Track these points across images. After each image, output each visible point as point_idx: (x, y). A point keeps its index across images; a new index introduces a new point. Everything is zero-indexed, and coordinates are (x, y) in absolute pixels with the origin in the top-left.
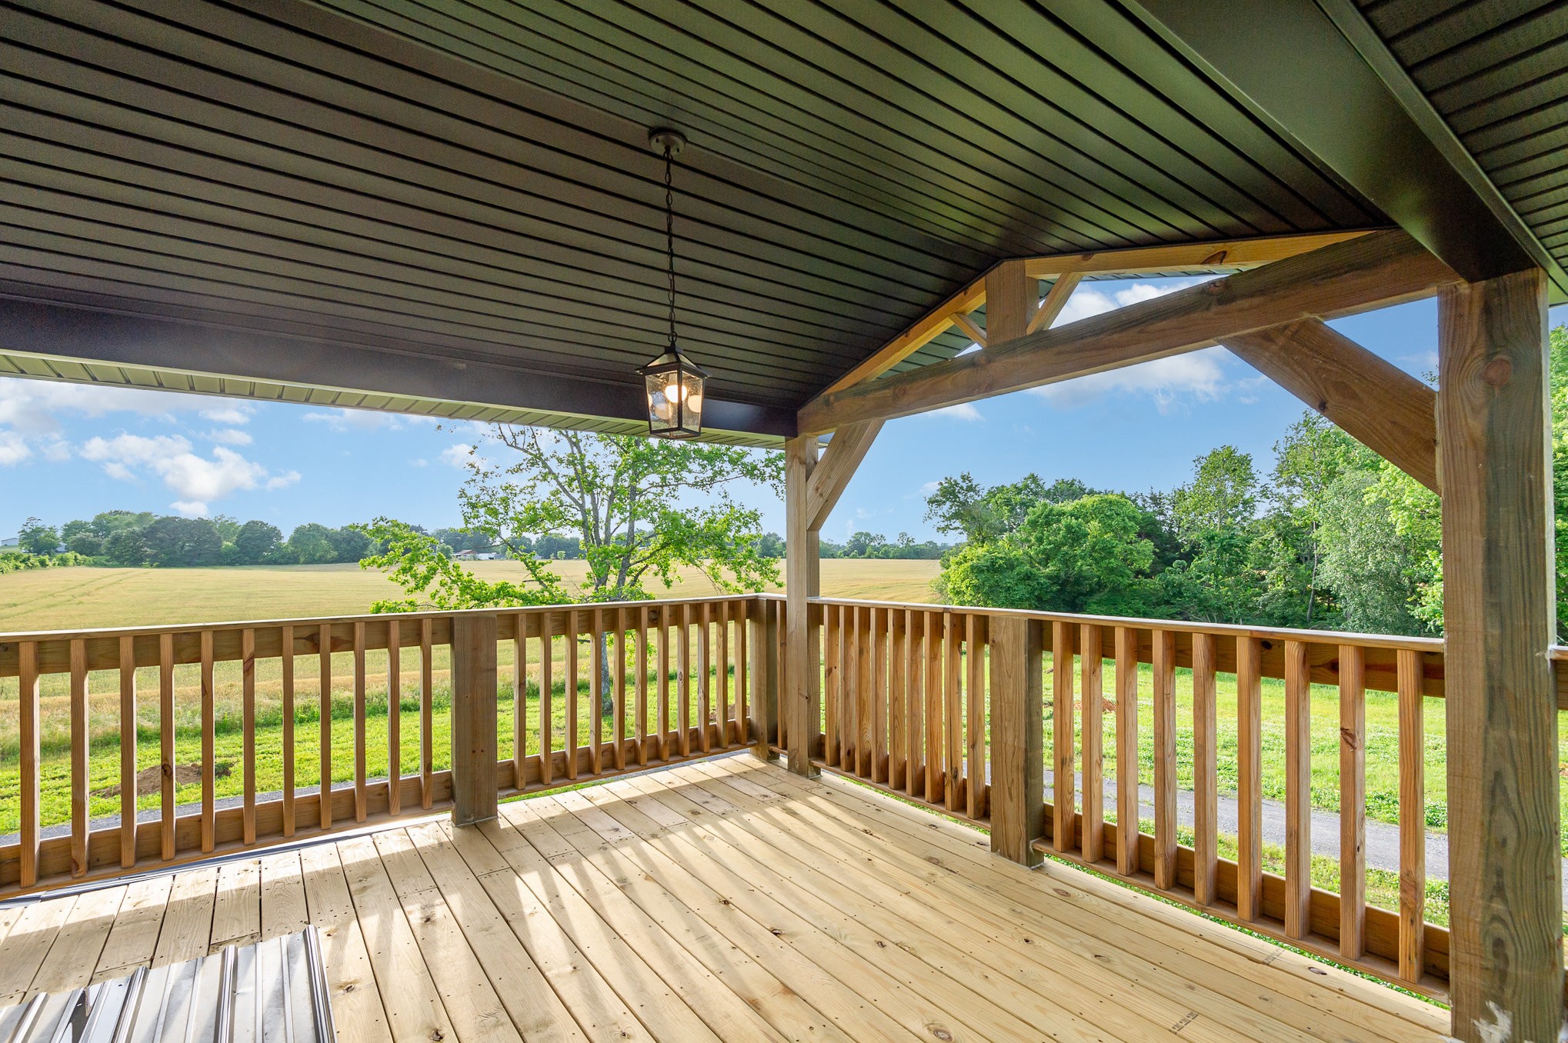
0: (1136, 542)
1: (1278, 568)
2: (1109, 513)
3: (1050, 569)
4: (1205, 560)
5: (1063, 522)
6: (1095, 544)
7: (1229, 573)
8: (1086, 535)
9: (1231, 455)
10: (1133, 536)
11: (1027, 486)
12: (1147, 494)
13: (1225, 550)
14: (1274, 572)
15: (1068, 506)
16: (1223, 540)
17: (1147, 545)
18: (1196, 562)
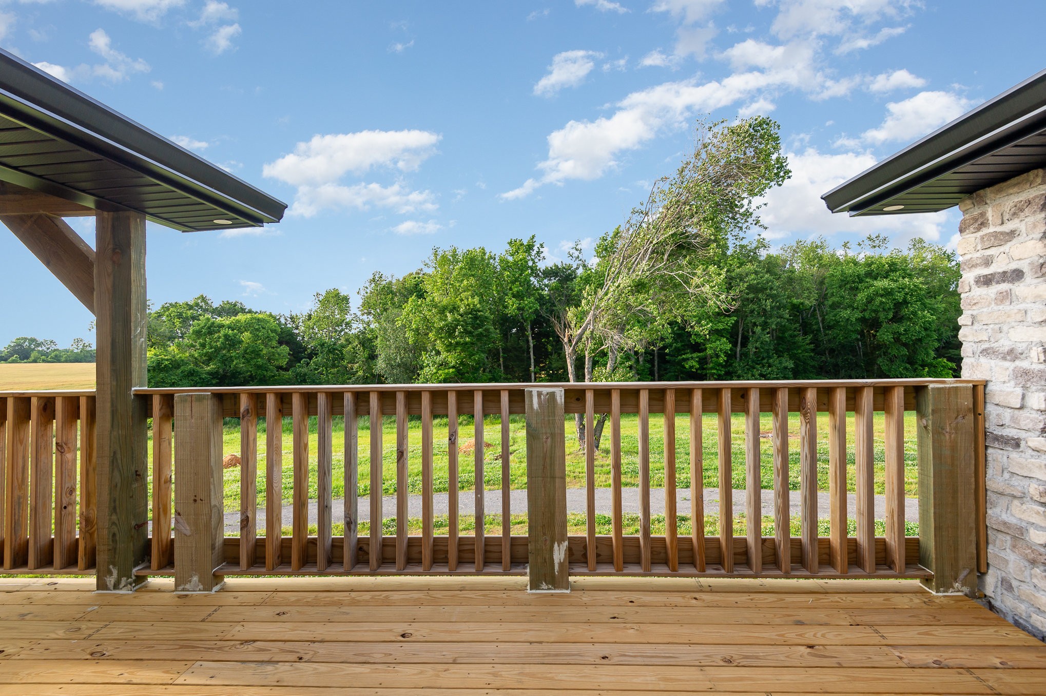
0: (276, 347)
1: (360, 362)
2: (257, 327)
3: (211, 367)
4: (319, 359)
5: (222, 332)
6: (247, 348)
7: (334, 366)
8: (241, 342)
9: (337, 295)
10: (274, 343)
11: (197, 305)
12: (288, 315)
13: (331, 352)
14: (358, 364)
15: (226, 321)
16: (329, 346)
17: (285, 349)
18: (314, 359)
